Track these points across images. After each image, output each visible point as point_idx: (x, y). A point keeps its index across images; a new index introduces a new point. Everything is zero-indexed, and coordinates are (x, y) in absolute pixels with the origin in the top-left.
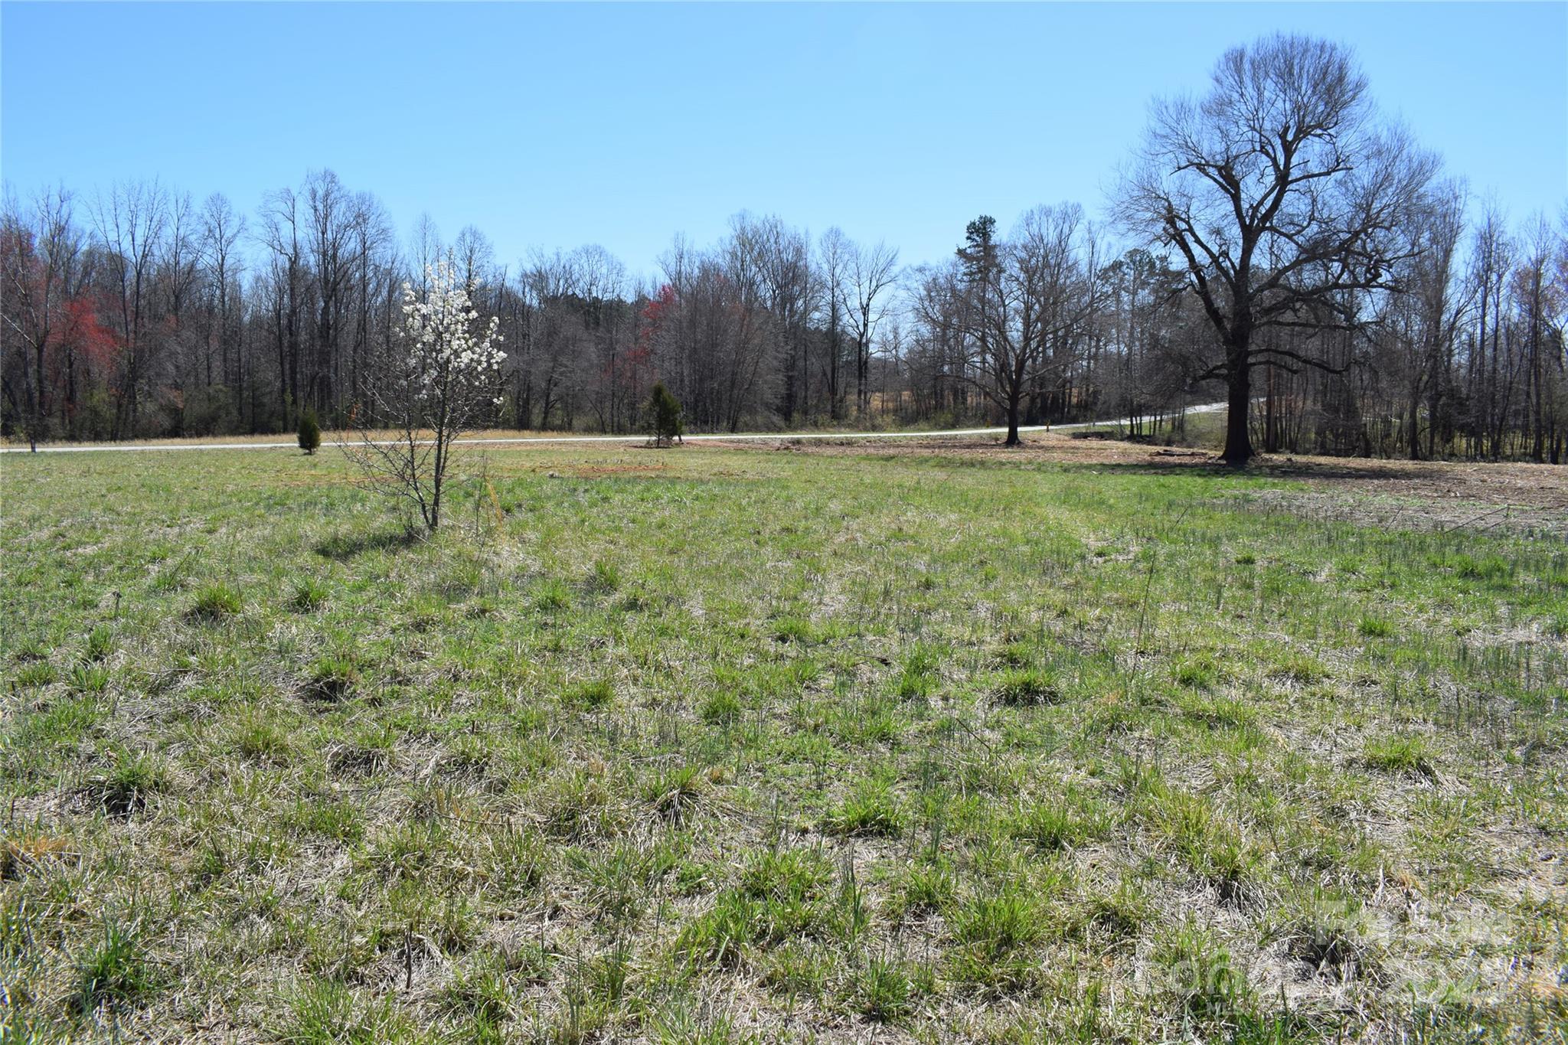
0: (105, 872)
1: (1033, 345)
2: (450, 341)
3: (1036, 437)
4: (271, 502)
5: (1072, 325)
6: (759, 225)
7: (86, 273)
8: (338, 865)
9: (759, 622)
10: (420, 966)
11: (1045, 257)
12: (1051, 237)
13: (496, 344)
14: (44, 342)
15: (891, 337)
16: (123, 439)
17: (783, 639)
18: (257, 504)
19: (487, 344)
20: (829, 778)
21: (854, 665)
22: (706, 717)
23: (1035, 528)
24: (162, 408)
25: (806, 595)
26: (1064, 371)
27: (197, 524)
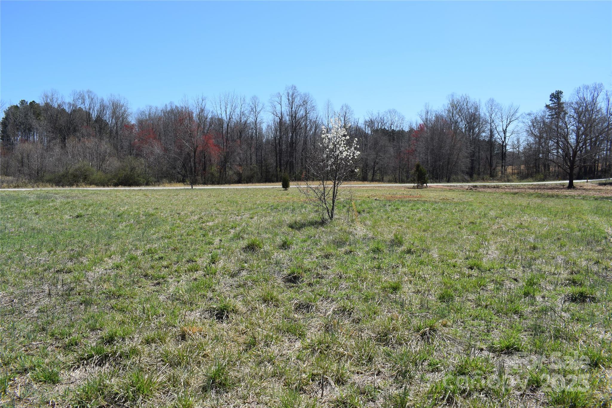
0: (215, 341)
1: (581, 145)
2: (339, 148)
3: (582, 184)
4: (273, 208)
5: (599, 136)
6: (460, 98)
7: (210, 125)
8: (296, 346)
9: (461, 261)
10: (326, 388)
11: (586, 107)
12: (589, 98)
13: (356, 148)
14: (196, 150)
15: (516, 143)
16: (221, 184)
17: (471, 268)
18: (268, 208)
19: (353, 149)
20: (492, 328)
21: (502, 281)
22: (440, 299)
23: (582, 224)
24: (235, 173)
25: (481, 250)
26: (595, 156)
27: (247, 215)
